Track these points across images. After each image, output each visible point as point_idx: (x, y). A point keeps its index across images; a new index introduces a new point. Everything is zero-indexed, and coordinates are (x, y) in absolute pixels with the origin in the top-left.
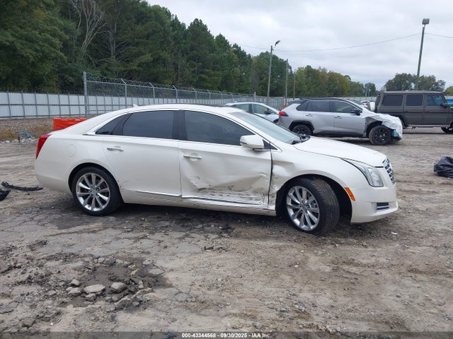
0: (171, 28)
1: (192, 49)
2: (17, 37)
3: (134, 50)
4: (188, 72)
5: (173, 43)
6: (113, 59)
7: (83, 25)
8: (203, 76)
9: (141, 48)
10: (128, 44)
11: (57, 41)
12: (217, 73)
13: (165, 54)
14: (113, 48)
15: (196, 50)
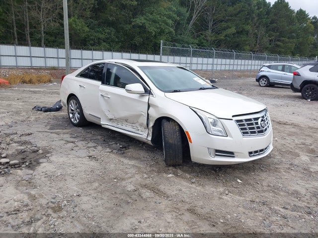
0: (256, 7)
1: (272, 22)
2: (147, 20)
3: (224, 24)
4: (266, 40)
5: (256, 19)
6: (209, 32)
7: (192, 10)
8: (279, 43)
9: (229, 24)
10: (222, 21)
11: (170, 22)
12: (291, 40)
13: (248, 28)
14: (210, 24)
15: (276, 23)
